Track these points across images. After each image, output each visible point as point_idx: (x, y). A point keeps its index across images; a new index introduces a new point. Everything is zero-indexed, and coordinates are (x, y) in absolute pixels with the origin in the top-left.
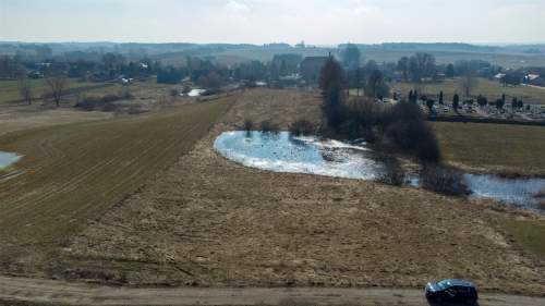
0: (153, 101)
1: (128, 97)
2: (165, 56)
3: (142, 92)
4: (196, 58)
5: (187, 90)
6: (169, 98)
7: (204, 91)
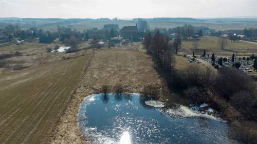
0: (34, 57)
1: (18, 54)
2: (46, 25)
3: (28, 50)
4: (63, 27)
5: (57, 48)
6: (45, 54)
7: (68, 48)
